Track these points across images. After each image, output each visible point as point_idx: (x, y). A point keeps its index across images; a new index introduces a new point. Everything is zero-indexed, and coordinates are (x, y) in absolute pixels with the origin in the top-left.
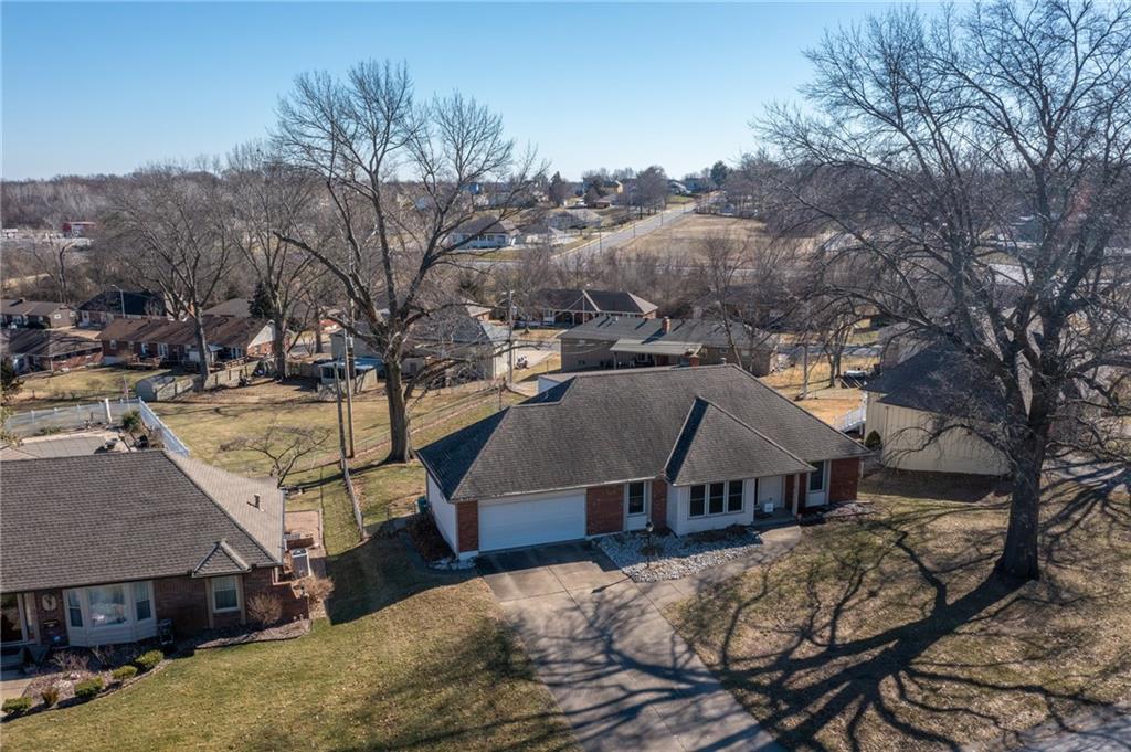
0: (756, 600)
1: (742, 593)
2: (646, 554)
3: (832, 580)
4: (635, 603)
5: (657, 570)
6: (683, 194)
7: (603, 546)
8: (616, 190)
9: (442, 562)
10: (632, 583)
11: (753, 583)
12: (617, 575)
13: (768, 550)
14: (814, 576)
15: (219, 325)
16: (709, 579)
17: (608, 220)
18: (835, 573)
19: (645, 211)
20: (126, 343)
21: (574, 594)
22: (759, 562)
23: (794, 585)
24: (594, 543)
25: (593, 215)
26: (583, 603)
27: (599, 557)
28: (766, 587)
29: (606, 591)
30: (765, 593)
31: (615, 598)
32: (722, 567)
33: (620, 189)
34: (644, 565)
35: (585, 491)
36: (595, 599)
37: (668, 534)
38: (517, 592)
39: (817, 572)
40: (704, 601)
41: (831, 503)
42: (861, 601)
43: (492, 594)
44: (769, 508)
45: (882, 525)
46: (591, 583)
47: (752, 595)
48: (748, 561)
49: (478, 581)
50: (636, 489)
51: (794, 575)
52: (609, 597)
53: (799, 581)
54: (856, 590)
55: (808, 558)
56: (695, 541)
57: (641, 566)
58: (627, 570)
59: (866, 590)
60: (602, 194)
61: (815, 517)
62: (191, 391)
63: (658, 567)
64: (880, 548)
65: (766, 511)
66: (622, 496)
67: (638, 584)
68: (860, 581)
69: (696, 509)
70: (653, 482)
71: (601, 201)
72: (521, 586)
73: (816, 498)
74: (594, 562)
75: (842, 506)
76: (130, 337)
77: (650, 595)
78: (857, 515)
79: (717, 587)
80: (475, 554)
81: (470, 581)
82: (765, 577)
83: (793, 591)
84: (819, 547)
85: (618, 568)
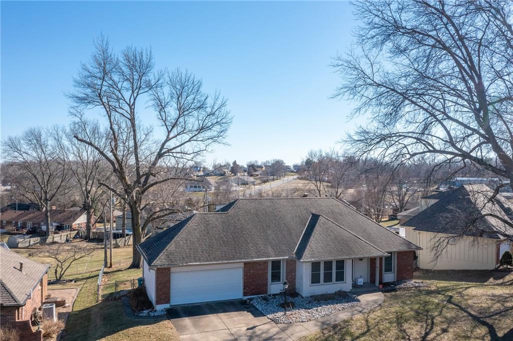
0: (363, 334)
1: (352, 331)
2: (283, 307)
3: (413, 322)
4: (277, 336)
5: (291, 316)
6: (292, 172)
7: (255, 303)
8: (262, 169)
9: (144, 312)
10: (274, 324)
11: (359, 324)
12: (263, 319)
13: (365, 305)
14: (400, 320)
15: (60, 213)
16: (328, 322)
17: (259, 181)
18: (415, 318)
19: (275, 177)
20: (11, 222)
21: (233, 331)
22: (360, 312)
23: (388, 325)
24: (248, 301)
25: (252, 179)
26: (240, 336)
27: (252, 309)
28: (368, 327)
29: (256, 329)
30: (368, 330)
31: (263, 333)
32: (336, 316)
33: (264, 169)
34: (282, 313)
35: (243, 265)
36: (249, 334)
37: (297, 296)
38: (192, 329)
39: (401, 317)
40: (326, 335)
41: (398, 281)
42: (438, 335)
43: (175, 330)
44: (360, 281)
45: (434, 292)
46: (246, 324)
47: (360, 332)
48: (353, 311)
49: (167, 323)
50: (276, 265)
51: (386, 319)
52: (259, 332)
53: (391, 323)
54: (432, 328)
55: (393, 310)
56: (315, 300)
57: (280, 314)
58: (270, 316)
59: (438, 328)
60: (255, 171)
61: (390, 288)
62: (38, 244)
63: (291, 314)
64: (438, 304)
65: (359, 284)
66: (267, 270)
67: (279, 325)
68: (433, 323)
69: (315, 279)
70: (287, 260)
71: (255, 173)
72: (196, 325)
73: (389, 277)
74: (248, 312)
75: (405, 282)
76: (13, 219)
77: (288, 332)
78: (416, 287)
79: (335, 327)
80: (167, 306)
81: (160, 323)
82: (367, 321)
83: (389, 329)
84: (398, 303)
85: (264, 315)
